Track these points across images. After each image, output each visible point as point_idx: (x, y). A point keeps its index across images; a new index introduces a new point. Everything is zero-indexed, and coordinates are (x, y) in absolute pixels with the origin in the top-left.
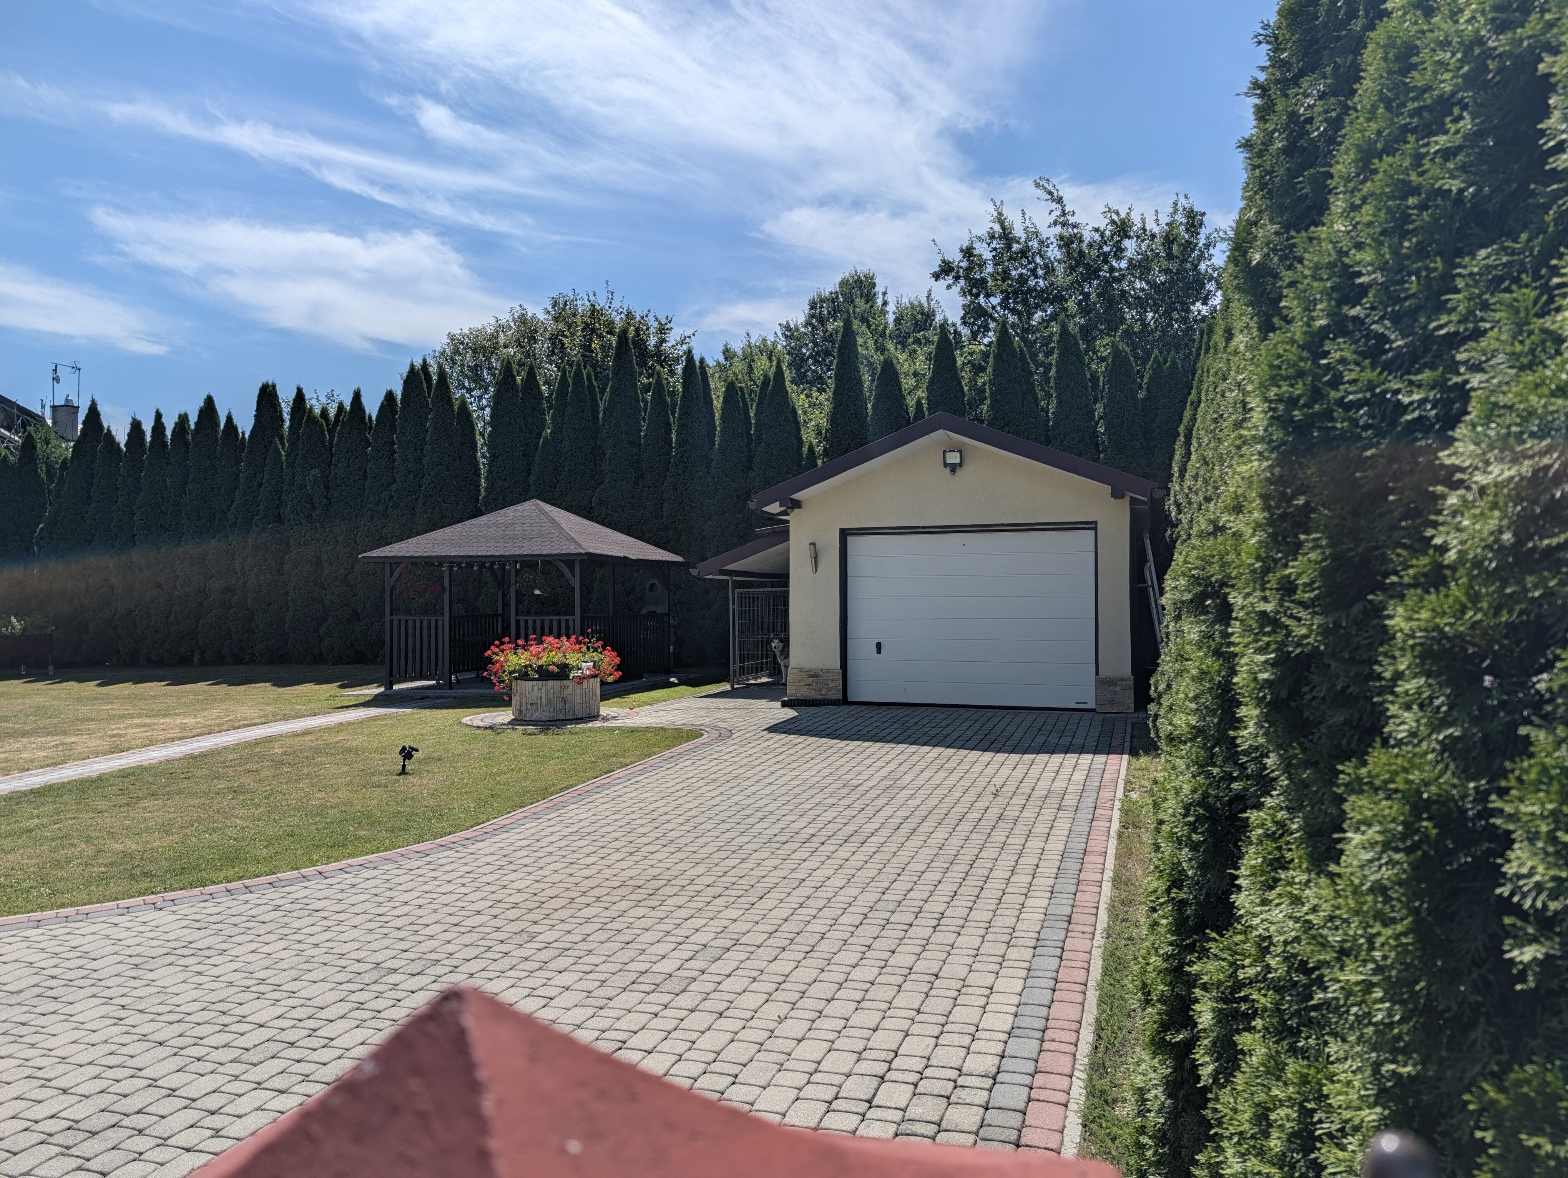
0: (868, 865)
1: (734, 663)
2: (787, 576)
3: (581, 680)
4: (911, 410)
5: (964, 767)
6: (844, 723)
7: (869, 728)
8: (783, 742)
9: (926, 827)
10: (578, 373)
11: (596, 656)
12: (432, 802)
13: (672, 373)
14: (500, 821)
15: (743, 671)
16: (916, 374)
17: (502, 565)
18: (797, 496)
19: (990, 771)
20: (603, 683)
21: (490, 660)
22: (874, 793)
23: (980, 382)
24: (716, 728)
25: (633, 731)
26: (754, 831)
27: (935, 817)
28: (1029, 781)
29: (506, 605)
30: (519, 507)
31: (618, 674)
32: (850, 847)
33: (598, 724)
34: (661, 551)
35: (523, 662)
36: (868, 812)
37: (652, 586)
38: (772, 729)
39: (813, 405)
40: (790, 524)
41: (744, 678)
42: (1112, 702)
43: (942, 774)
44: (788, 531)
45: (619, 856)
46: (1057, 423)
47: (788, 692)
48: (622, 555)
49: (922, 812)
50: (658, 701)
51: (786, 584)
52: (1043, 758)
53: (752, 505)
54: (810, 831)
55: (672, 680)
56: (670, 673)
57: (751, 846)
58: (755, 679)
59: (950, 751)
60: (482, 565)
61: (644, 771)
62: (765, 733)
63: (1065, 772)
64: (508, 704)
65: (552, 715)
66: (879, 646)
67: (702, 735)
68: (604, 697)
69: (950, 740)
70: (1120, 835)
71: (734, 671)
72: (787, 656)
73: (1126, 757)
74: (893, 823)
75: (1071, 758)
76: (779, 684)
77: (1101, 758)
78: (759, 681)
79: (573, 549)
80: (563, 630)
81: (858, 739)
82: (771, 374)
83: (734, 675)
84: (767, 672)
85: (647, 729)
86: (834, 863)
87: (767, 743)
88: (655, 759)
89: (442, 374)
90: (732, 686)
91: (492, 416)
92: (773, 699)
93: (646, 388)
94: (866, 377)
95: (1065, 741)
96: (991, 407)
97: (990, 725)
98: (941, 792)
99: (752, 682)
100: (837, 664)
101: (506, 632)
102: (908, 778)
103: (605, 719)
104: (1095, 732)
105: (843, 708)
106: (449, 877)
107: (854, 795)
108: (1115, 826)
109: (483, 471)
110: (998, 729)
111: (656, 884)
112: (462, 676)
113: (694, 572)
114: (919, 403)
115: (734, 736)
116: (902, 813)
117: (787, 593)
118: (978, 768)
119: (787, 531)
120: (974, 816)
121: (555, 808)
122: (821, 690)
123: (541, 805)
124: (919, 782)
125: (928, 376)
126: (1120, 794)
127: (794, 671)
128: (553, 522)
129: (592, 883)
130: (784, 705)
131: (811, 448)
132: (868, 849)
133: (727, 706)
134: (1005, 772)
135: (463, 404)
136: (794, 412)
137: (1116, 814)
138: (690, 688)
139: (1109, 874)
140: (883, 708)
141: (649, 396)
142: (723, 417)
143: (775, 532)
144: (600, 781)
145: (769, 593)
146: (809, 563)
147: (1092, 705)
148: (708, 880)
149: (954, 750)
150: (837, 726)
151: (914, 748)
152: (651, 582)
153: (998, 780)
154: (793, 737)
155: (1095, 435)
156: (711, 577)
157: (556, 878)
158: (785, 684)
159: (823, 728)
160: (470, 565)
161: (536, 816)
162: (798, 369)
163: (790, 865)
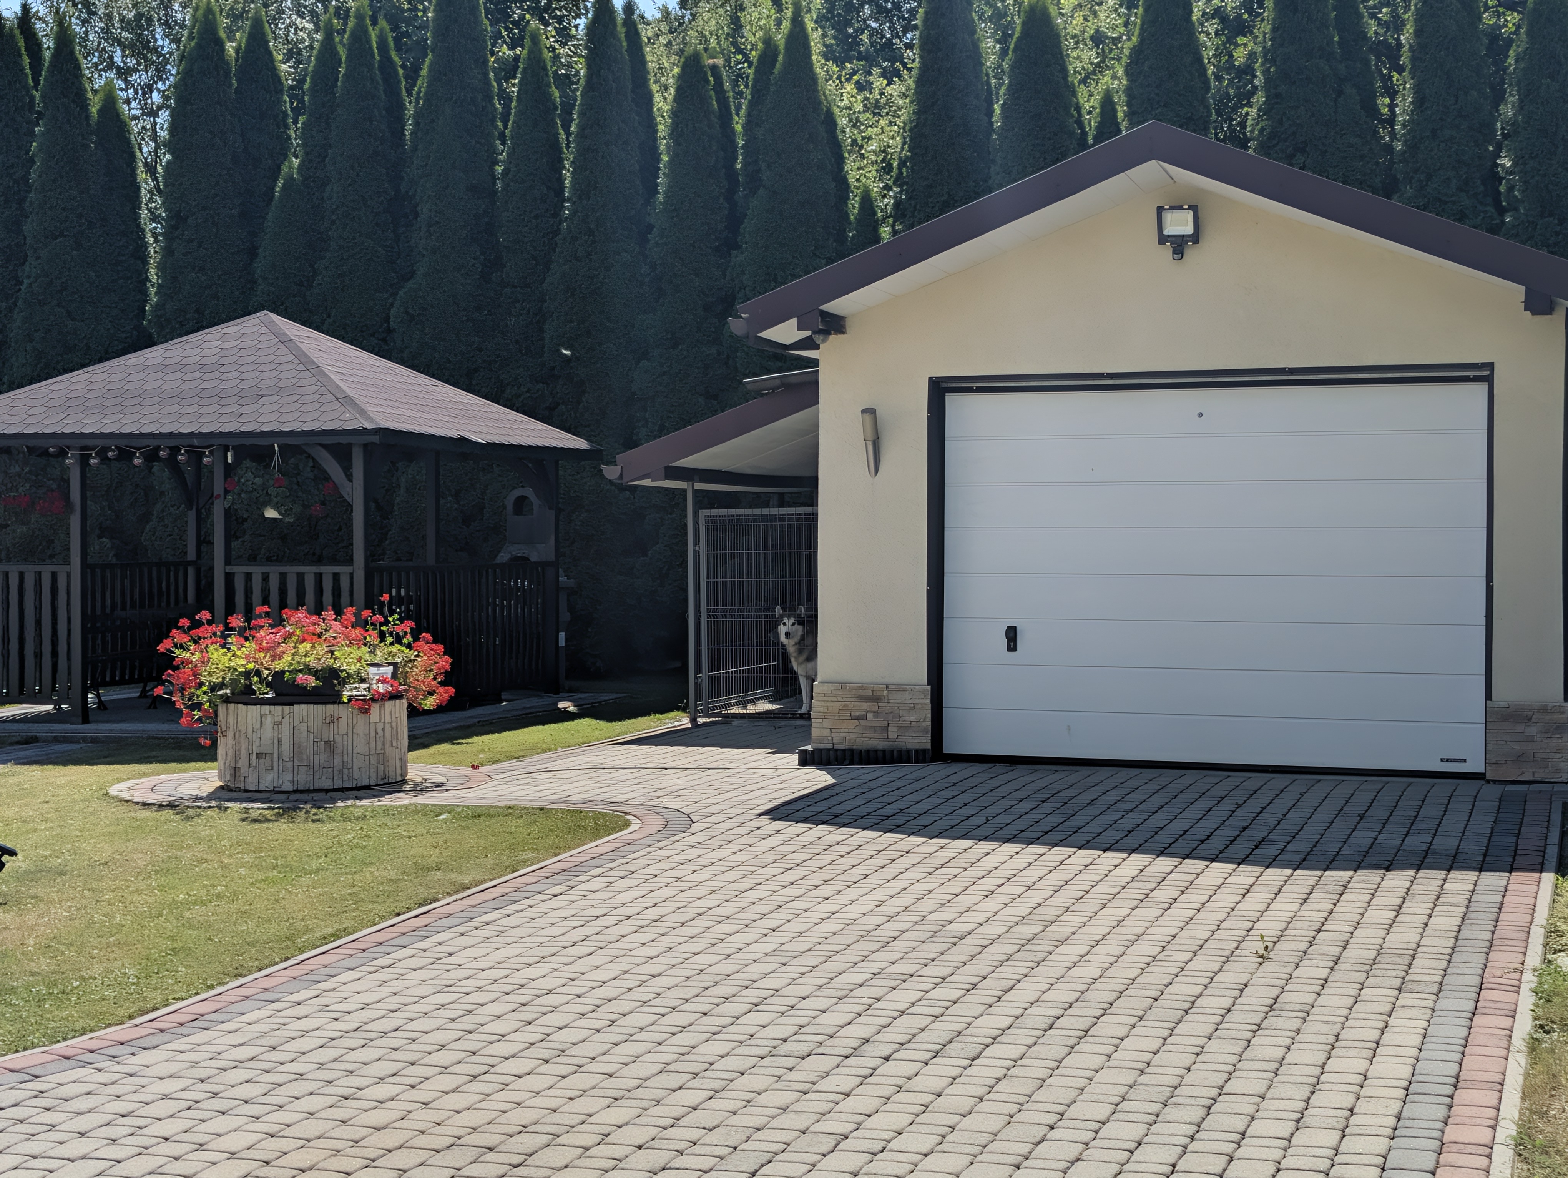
0: (984, 1106)
1: (699, 669)
2: (813, 481)
3: (364, 705)
4: (1091, 122)
5: (1196, 897)
6: (935, 800)
7: (991, 811)
8: (803, 840)
9: (1112, 1026)
10: (360, 37)
11: (400, 653)
12: (44, 964)
13: (564, 35)
14: (191, 1006)
15: (716, 688)
16: (1098, 39)
17: (196, 454)
18: (835, 306)
19: (1252, 906)
20: (414, 712)
21: (168, 661)
22: (999, 951)
23: (1240, 56)
24: (659, 810)
25: (478, 814)
26: (738, 1032)
27: (1133, 1003)
28: (1339, 927)
29: (204, 541)
30: (232, 328)
31: (446, 693)
32: (946, 1067)
33: (403, 799)
34: (540, 426)
35: (240, 663)
36: (987, 992)
37: (521, 504)
38: (780, 812)
39: (875, 108)
40: (822, 368)
41: (718, 701)
42: (1520, 758)
43: (1146, 913)
44: (817, 383)
45: (447, 1082)
46: (1412, 145)
47: (815, 732)
48: (454, 434)
49: (1102, 994)
50: (534, 750)
51: (811, 499)
52: (1367, 878)
53: (737, 325)
54: (859, 1030)
55: (562, 705)
56: (557, 690)
57: (732, 1063)
58: (743, 704)
59: (1165, 864)
60: (152, 456)
61: (503, 901)
62: (764, 819)
63: (1417, 909)
64: (208, 754)
65: (303, 779)
66: (1012, 635)
67: (627, 824)
68: (417, 742)
69: (1164, 839)
70: (1533, 1045)
71: (698, 687)
72: (812, 655)
73: (1549, 878)
74: (1040, 1016)
75: (1430, 879)
76: (794, 716)
77: (1494, 880)
78: (751, 709)
79: (350, 421)
80: (328, 597)
81: (964, 836)
82: (780, 38)
83: (698, 697)
84: (769, 690)
85: (510, 810)
86: (911, 1101)
87: (770, 842)
88: (527, 876)
89: (64, 37)
90: (693, 720)
91: (173, 129)
92: (781, 749)
93: (509, 69)
94: (989, 46)
95: (1417, 841)
96: (1266, 111)
97: (1253, 806)
98: (1146, 949)
99: (736, 710)
100: (919, 673)
101: (204, 600)
102: (1073, 919)
103: (419, 789)
104: (1482, 824)
105: (932, 767)
106: (82, 1123)
107: (957, 955)
108: (1524, 1025)
109: (153, 250)
110: (1270, 817)
111: (528, 1142)
112: (110, 695)
113: (611, 472)
114: (1107, 103)
115: (695, 827)
116: (1063, 994)
117: (811, 521)
118: (1226, 899)
119: (813, 385)
120: (1215, 1002)
121: (310, 979)
122: (886, 728)
123: (279, 973)
124: (1096, 930)
125: (1127, 46)
126: (1534, 958)
127: (826, 688)
128: (305, 361)
129: (390, 1139)
130: (806, 760)
131: (867, 201)
132: (984, 1071)
133: (683, 762)
134: (1284, 908)
135: (110, 102)
136: (830, 121)
137: (1526, 1001)
138: (602, 724)
139: (1507, 1130)
140: (1021, 769)
141: (513, 88)
142: (675, 131)
143: (787, 386)
144: (409, 922)
145: (773, 518)
146: (861, 454)
147: (1475, 765)
148: (639, 1135)
149: (1175, 861)
150: (920, 808)
151: (1086, 855)
152: (518, 493)
153: (1269, 926)
154: (823, 829)
155: (1493, 177)
156: (647, 482)
157: (312, 1128)
158: (807, 716)
159: (889, 810)
160: (125, 455)
161: (269, 996)
162: (840, 26)
163: (814, 1103)
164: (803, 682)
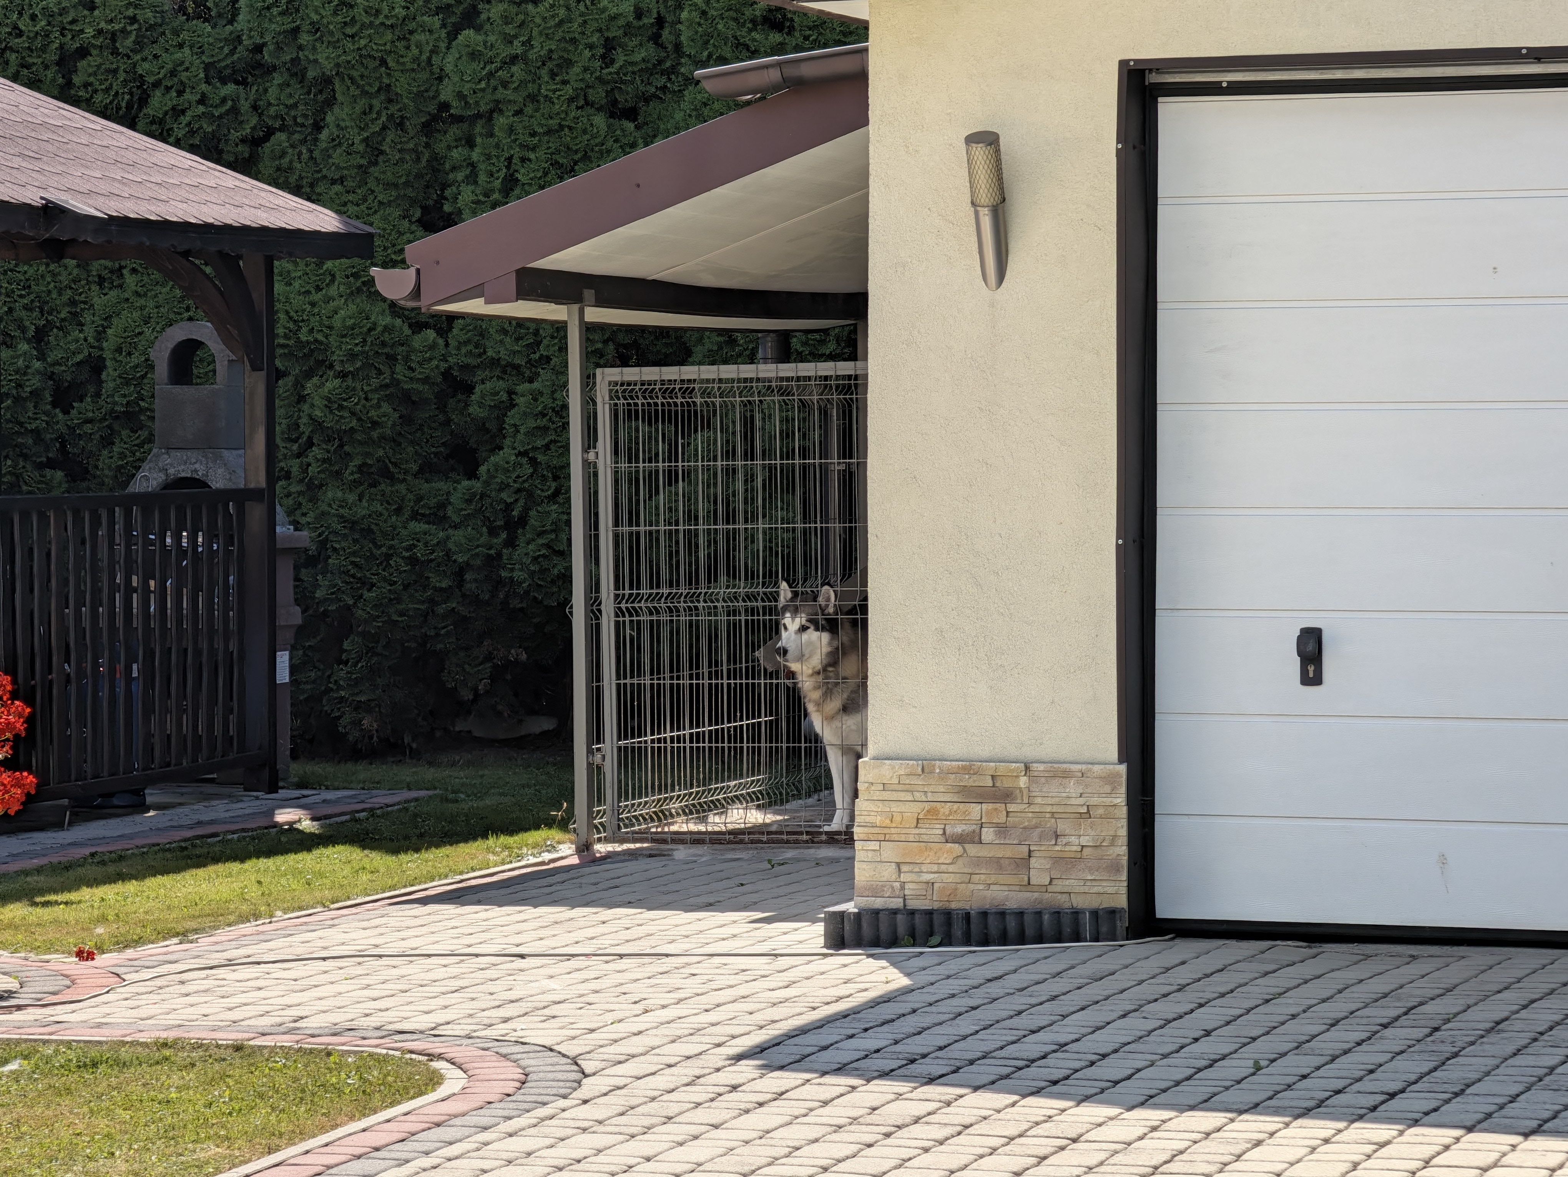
1: (596, 734)
2: (859, 306)
6: (1136, 1025)
7: (1264, 1047)
8: (837, 1113)
15: (638, 773)
24: (507, 1049)
25: (92, 1060)
34: (234, 180)
37: (187, 359)
38: (782, 1052)
40: (875, 43)
41: (641, 805)
47: (862, 873)
51: (853, 345)
55: (283, 816)
58: (700, 811)
62: (747, 1069)
66: (1311, 648)
67: (434, 1080)
71: (595, 772)
76: (814, 838)
78: (716, 822)
81: (1205, 1104)
83: (596, 795)
84: (753, 783)
85: (165, 1052)
87: (759, 1120)
90: (584, 848)
92: (784, 912)
99: (681, 825)
105: (1133, 949)
113: (393, 284)
115: (590, 1086)
122: (1024, 862)
127: (888, 772)
130: (842, 936)
133: (561, 941)
138: (377, 859)
140: (1334, 953)
145: (764, 386)
146: (963, 234)
150: (1104, 1041)
151: (1484, 1145)
154: (883, 1088)
156: (474, 306)
158: (846, 838)
159: (1032, 1047)
164: (835, 762)
